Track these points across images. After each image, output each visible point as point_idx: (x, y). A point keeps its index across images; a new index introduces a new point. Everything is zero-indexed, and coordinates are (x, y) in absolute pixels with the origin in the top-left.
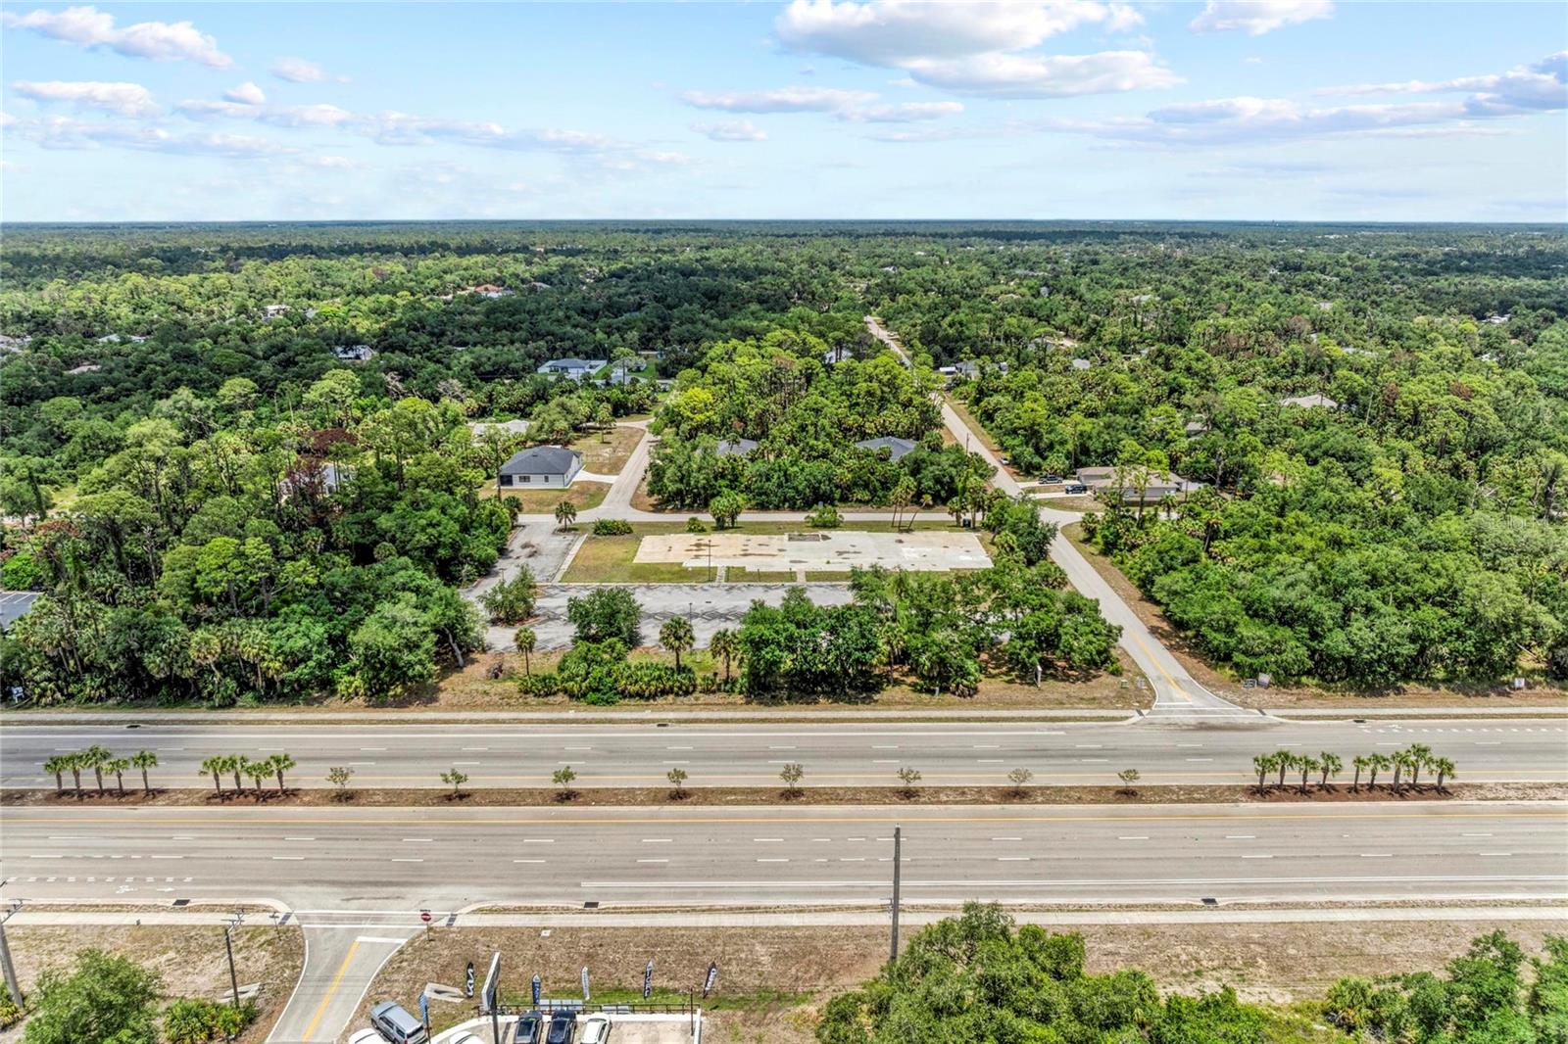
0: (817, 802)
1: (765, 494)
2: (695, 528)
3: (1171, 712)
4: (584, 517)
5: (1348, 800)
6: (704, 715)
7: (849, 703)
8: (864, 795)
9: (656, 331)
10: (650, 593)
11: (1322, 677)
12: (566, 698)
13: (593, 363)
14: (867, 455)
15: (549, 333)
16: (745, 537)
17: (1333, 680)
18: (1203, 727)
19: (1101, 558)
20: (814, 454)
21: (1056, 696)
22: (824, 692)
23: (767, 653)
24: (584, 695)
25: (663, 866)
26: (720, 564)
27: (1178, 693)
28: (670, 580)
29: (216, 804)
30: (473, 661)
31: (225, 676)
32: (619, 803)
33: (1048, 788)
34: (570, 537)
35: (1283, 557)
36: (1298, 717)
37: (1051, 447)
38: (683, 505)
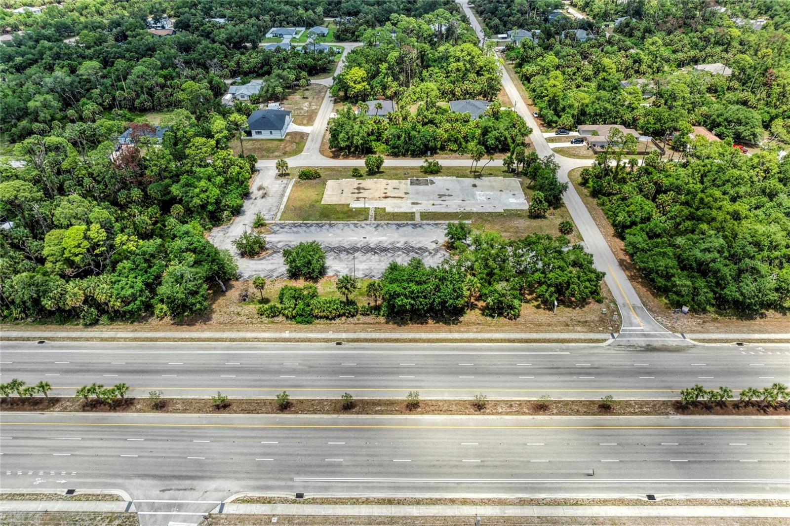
0: (427, 413)
1: (397, 147)
2: (356, 173)
3: (631, 336)
4: (293, 162)
5: (733, 414)
6: (362, 335)
7: (445, 323)
8: (454, 408)
9: (333, 5)
10: (331, 230)
11: (719, 307)
12: (284, 319)
13: (298, 29)
14: (457, 120)
15: (272, 9)
16: (385, 181)
17: (725, 309)
18: (650, 349)
19: (591, 199)
20: (426, 120)
21: (565, 319)
22: (431, 316)
23: (398, 302)
24: (294, 317)
25: (339, 465)
26: (371, 205)
27: (636, 319)
28: (342, 219)
29: (88, 411)
30: (232, 287)
31: (90, 307)
32: (315, 412)
33: (559, 402)
34: (285, 181)
35: (704, 226)
36: (703, 341)
37: (564, 109)
38: (350, 153)
